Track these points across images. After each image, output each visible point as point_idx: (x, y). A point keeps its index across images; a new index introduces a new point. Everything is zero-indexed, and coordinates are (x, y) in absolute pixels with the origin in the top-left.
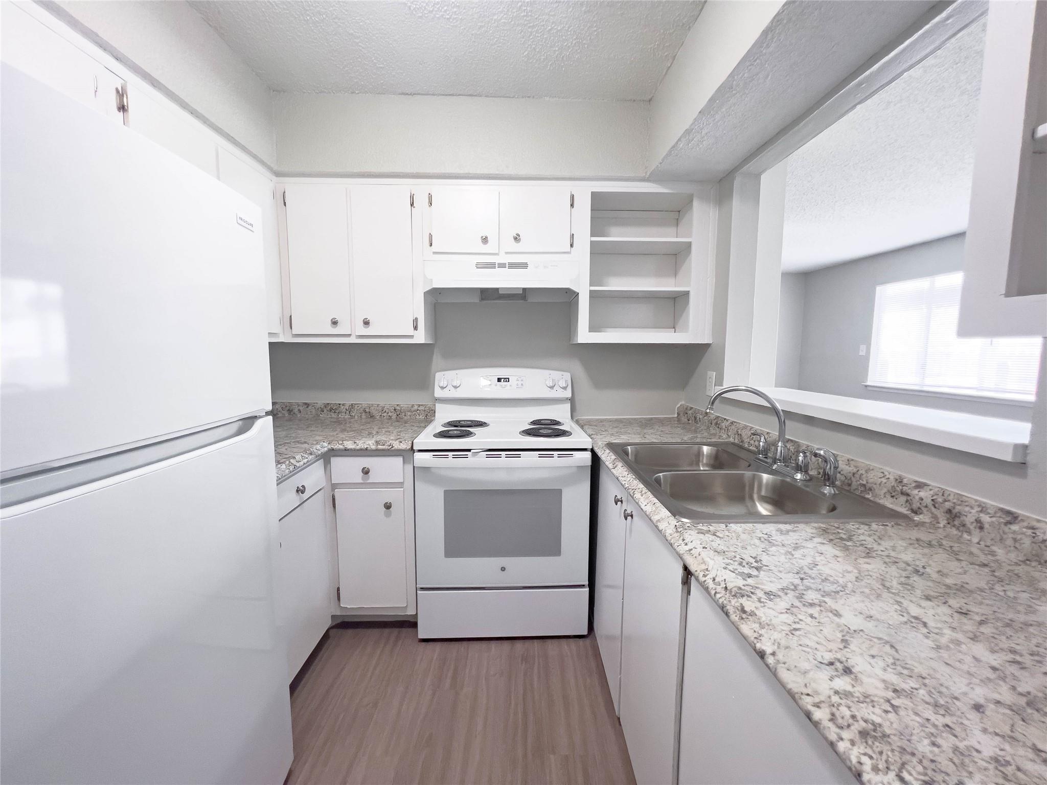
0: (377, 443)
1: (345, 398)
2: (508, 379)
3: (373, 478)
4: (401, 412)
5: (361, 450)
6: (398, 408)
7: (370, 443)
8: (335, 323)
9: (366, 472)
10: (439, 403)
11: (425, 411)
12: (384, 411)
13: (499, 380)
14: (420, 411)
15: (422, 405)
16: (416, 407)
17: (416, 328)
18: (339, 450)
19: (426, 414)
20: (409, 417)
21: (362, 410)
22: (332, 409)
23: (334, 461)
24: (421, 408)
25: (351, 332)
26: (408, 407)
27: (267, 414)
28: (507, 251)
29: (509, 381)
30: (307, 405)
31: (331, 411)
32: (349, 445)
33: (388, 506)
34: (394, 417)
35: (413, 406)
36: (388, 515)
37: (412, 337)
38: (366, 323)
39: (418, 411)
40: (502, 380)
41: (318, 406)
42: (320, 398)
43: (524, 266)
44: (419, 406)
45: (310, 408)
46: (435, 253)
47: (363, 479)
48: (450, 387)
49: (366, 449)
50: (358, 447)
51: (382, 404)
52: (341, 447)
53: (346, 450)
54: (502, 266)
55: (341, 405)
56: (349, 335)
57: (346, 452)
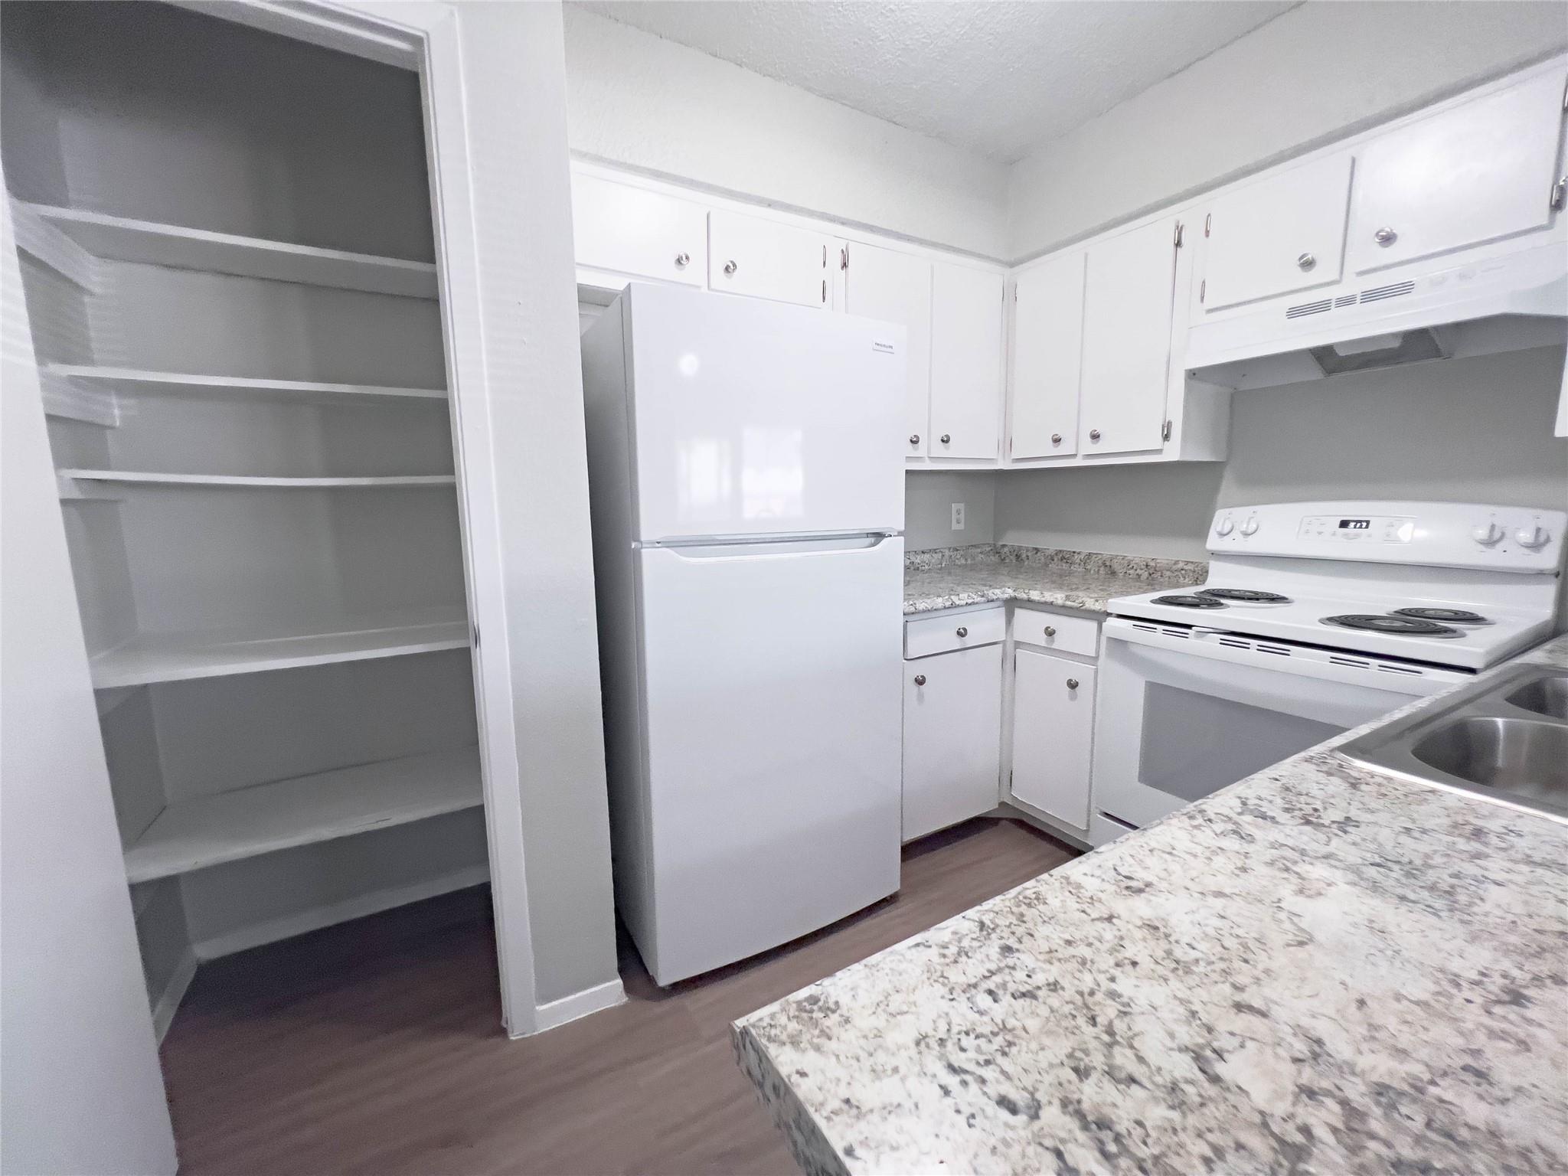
0: (1068, 598)
1: (1081, 544)
2: (1368, 522)
3: (1059, 643)
4: (1156, 571)
5: (1045, 603)
6: (1152, 564)
7: (1058, 597)
8: (1057, 441)
9: (1050, 633)
10: (1216, 560)
11: (1194, 572)
12: (1130, 566)
13: (1344, 524)
14: (1186, 570)
15: (1192, 562)
16: (1181, 565)
17: (1166, 437)
18: (1022, 600)
19: (1196, 576)
20: (1167, 579)
21: (1100, 562)
22: (1065, 557)
23: (1019, 613)
24: (1190, 567)
25: (1077, 451)
26: (1167, 564)
27: (900, 534)
28: (1359, 270)
29: (1367, 527)
30: (1037, 550)
31: (1062, 560)
32: (1035, 595)
33: (1073, 685)
34: (1145, 575)
35: (1176, 562)
36: (1073, 698)
37: (1159, 451)
38: (1095, 437)
39: (1183, 572)
40: (1352, 525)
41: (1048, 553)
42: (1052, 542)
43: (1406, 288)
44: (1187, 563)
45: (1039, 554)
46: (1210, 311)
47: (1047, 642)
48: (1236, 534)
49: (1052, 603)
50: (1043, 599)
51: (1130, 556)
52: (1025, 596)
53: (1029, 601)
54: (1349, 301)
55: (1075, 554)
56: (1074, 456)
57: (1030, 604)
